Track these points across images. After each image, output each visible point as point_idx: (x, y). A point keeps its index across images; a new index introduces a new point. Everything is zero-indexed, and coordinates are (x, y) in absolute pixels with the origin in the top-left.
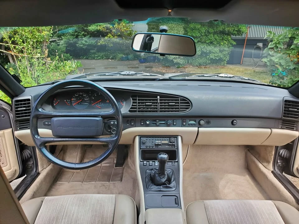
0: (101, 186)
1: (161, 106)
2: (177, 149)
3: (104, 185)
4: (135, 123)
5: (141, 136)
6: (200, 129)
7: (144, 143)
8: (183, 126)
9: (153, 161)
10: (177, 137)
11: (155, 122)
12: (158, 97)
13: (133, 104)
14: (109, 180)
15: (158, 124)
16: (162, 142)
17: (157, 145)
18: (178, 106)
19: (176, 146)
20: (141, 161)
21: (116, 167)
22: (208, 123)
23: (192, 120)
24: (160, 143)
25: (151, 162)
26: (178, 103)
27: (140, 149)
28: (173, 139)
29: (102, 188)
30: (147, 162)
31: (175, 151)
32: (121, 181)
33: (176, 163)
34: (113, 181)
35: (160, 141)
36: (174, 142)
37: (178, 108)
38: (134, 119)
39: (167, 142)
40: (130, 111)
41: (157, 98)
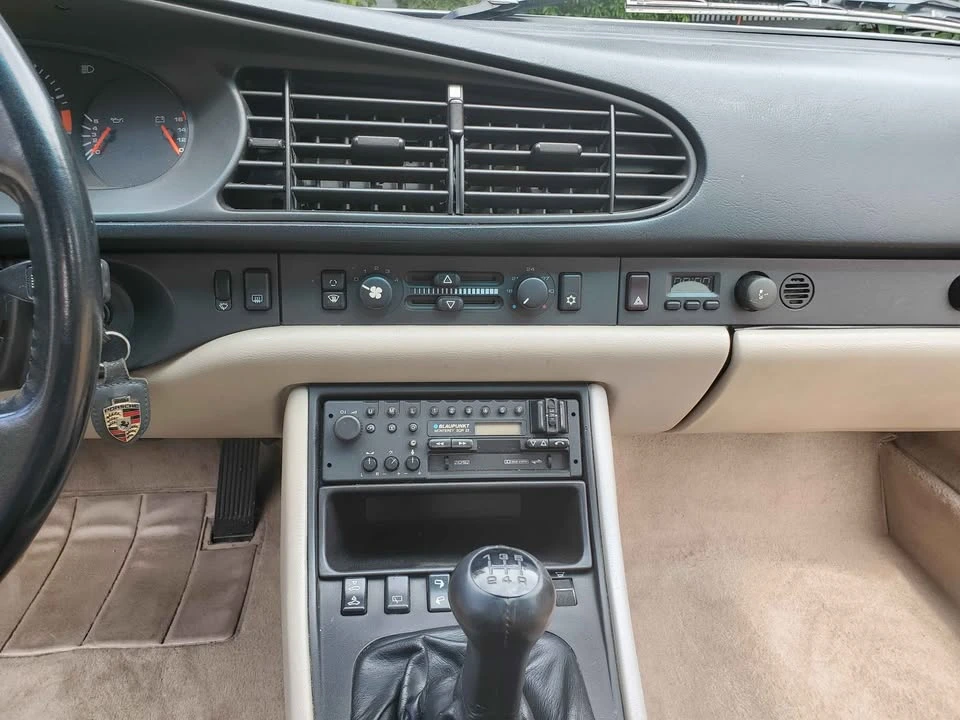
0: (102, 679)
1: (471, 160)
2: (584, 477)
3: (125, 668)
4: (277, 290)
5: (328, 392)
6: (743, 335)
7: (347, 444)
8: (627, 313)
9: (411, 576)
10: (577, 397)
11: (428, 291)
12: (455, 92)
13: (256, 142)
14: (164, 627)
15: (450, 303)
16: (483, 430)
17: (442, 455)
18: (603, 164)
19: (575, 454)
20: (321, 578)
21: (213, 541)
22: (798, 291)
23: (692, 277)
24: (460, 437)
25: (398, 584)
26: (602, 143)
27: (321, 482)
28: (554, 411)
29: (108, 685)
30: (372, 584)
31: (572, 492)
32: (235, 630)
33: (583, 583)
34: (185, 636)
35: (462, 427)
36: (563, 432)
37: (601, 185)
38: (269, 261)
39: (513, 430)
40: (228, 197)
41: (444, 96)
